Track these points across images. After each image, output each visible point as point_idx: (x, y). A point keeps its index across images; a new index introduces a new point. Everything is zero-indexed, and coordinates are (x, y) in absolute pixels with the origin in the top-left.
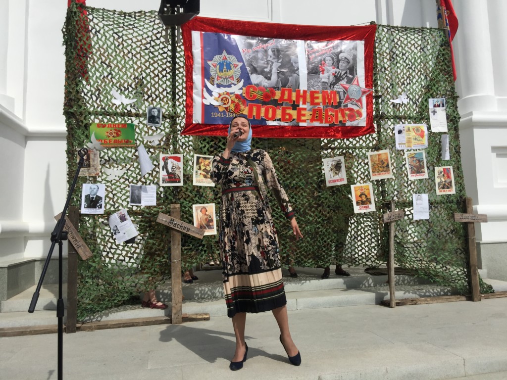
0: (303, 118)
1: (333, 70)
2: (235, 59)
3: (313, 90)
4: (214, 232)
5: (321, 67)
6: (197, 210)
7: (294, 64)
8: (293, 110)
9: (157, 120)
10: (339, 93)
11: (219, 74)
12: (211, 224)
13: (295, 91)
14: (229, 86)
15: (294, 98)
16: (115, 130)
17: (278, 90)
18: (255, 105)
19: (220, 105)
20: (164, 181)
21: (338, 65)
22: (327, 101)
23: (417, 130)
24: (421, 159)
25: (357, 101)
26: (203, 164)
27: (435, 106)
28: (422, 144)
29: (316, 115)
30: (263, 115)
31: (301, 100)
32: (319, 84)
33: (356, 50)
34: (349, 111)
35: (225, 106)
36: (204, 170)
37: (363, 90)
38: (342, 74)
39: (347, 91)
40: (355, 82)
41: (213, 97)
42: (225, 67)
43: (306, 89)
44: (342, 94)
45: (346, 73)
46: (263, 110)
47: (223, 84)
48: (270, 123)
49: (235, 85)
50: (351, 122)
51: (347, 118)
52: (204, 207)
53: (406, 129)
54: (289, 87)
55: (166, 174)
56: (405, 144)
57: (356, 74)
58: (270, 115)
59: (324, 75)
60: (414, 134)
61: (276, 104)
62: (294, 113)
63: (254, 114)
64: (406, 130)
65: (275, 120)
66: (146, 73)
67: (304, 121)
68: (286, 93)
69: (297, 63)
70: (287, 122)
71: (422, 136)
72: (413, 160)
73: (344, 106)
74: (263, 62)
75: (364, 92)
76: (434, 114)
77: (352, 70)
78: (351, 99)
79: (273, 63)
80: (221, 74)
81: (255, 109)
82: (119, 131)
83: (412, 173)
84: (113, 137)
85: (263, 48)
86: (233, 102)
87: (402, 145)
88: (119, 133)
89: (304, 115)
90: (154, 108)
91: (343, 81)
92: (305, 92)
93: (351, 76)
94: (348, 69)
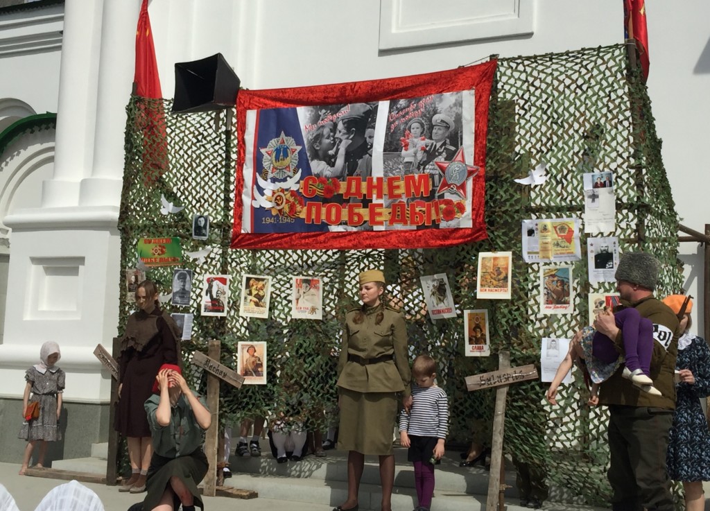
0: (378, 219)
1: (421, 143)
2: (294, 142)
3: (391, 175)
4: (263, 380)
5: (403, 141)
6: (243, 349)
7: (368, 140)
8: (363, 208)
9: (204, 231)
10: (432, 176)
11: (275, 163)
12: (259, 369)
13: (365, 181)
14: (285, 180)
15: (364, 191)
16: (160, 246)
17: (344, 181)
18: (314, 205)
19: (273, 207)
20: (206, 310)
21: (431, 133)
22: (413, 191)
23: (562, 229)
24: (566, 280)
25: (458, 188)
26: (254, 287)
27: (596, 186)
28: (569, 253)
29: (398, 213)
30: (323, 217)
31: (375, 192)
32: (401, 166)
33: (461, 105)
34: (445, 204)
35: (279, 208)
36: (255, 296)
37: (469, 169)
38: (437, 148)
39: (444, 173)
40: (459, 158)
41: (265, 197)
42: (282, 154)
43: (381, 175)
44: (437, 177)
45: (444, 144)
46: (324, 210)
47: (278, 177)
48: (335, 229)
49: (291, 177)
50: (447, 221)
51: (442, 216)
52: (252, 346)
53: (540, 227)
54: (357, 175)
55: (210, 300)
56: (537, 253)
57: (461, 144)
58: (333, 218)
59: (408, 152)
60: (556, 236)
61: (341, 200)
62: (365, 213)
63: (313, 217)
64: (539, 230)
65: (341, 224)
66: (196, 172)
67: (381, 223)
68: (354, 183)
69: (371, 137)
70: (356, 227)
71: (569, 240)
72: (553, 281)
73: (439, 197)
74: (327, 141)
75: (470, 173)
76: (593, 201)
77: (455, 138)
78: (449, 186)
79: (341, 141)
80: (276, 164)
81: (314, 210)
82: (164, 247)
83: (548, 302)
84: (159, 254)
85: (332, 121)
86: (288, 201)
87: (534, 255)
88: (164, 250)
89: (380, 214)
90: (200, 217)
91: (440, 157)
92: (379, 180)
93: (453, 148)
94: (448, 137)
